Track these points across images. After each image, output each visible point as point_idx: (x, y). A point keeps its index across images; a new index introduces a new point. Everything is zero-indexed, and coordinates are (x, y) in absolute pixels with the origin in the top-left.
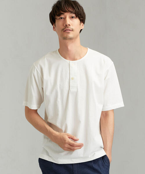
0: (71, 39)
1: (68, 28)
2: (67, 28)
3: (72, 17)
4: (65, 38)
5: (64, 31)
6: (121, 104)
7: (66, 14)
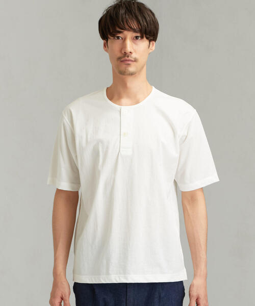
0: (132, 74)
1: (128, 57)
2: (126, 58)
3: (137, 37)
4: (123, 73)
5: (122, 61)
6: (214, 178)
7: (126, 32)
